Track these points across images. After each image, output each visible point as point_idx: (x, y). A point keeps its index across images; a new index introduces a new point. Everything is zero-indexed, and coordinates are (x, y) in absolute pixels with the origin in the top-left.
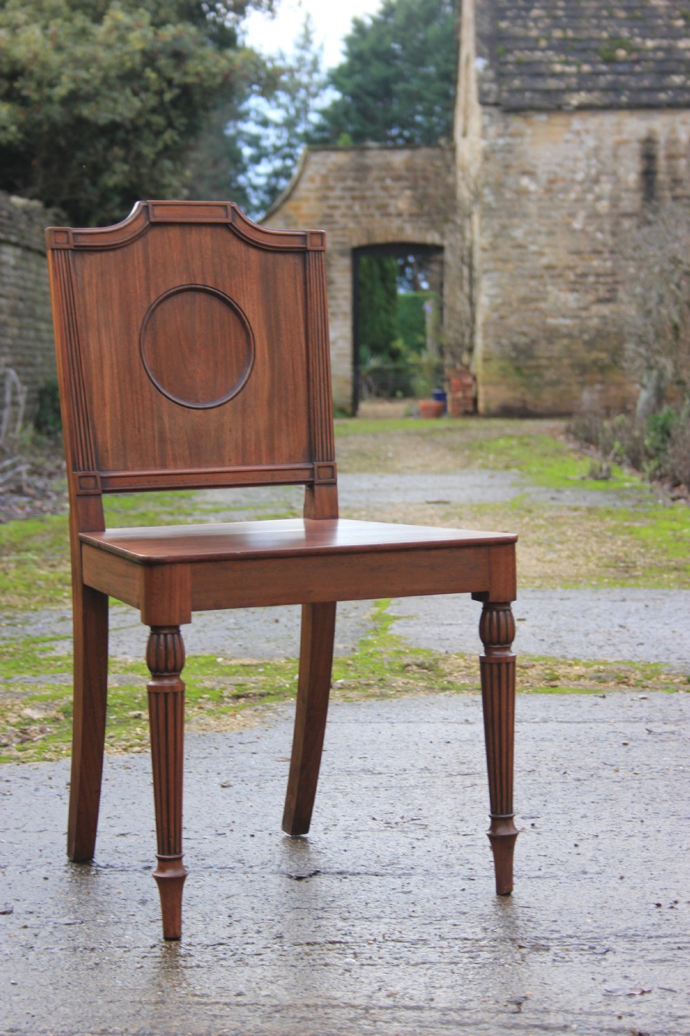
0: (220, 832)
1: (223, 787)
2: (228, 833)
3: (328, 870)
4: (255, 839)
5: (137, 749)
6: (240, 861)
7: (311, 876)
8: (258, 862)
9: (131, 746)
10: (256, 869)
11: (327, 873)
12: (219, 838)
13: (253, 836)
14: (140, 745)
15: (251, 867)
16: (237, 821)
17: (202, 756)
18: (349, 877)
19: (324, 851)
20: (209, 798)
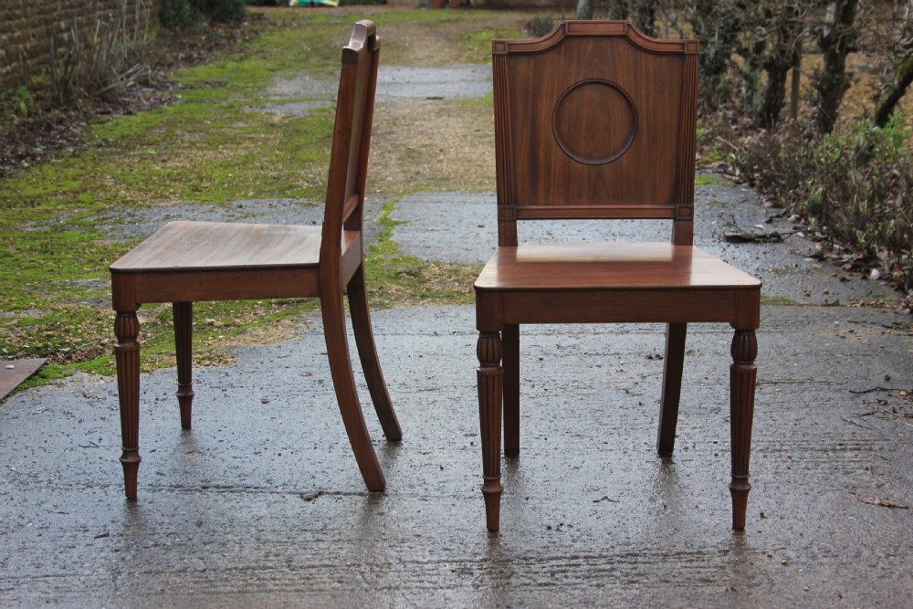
0: (257, 451)
1: (264, 403)
2: (263, 451)
3: (329, 490)
4: (282, 457)
5: (207, 362)
6: (268, 481)
7: (316, 497)
8: (281, 482)
9: (203, 359)
10: (280, 489)
11: (328, 493)
12: (257, 456)
13: (280, 455)
14: (210, 359)
15: (277, 487)
16: (271, 439)
17: (251, 370)
18: (343, 497)
19: (327, 471)
20: (252, 414)
